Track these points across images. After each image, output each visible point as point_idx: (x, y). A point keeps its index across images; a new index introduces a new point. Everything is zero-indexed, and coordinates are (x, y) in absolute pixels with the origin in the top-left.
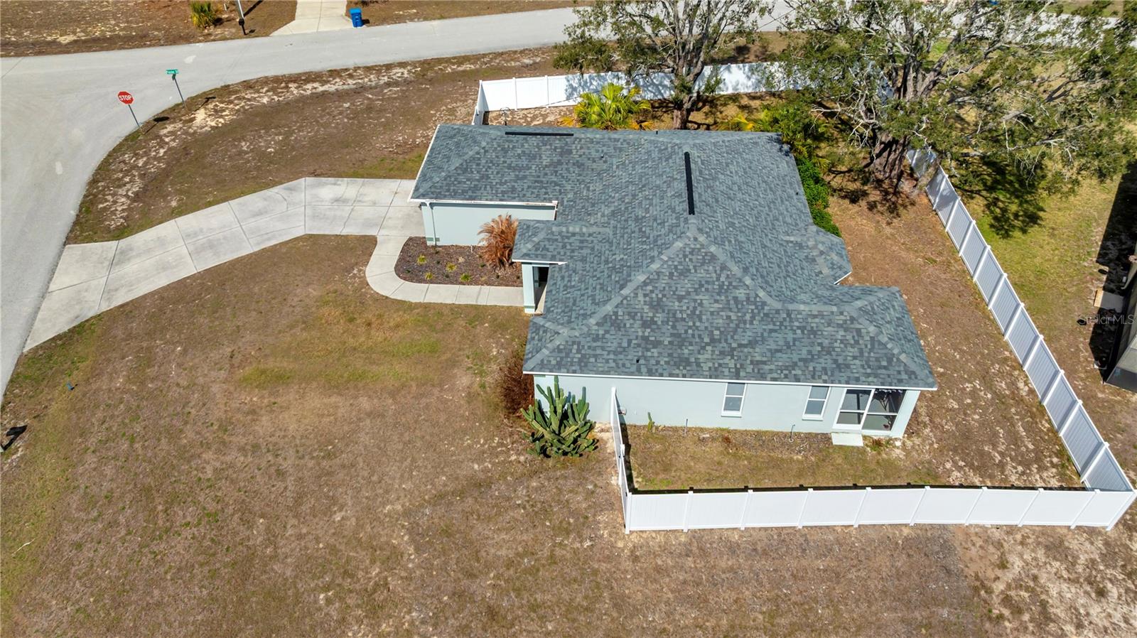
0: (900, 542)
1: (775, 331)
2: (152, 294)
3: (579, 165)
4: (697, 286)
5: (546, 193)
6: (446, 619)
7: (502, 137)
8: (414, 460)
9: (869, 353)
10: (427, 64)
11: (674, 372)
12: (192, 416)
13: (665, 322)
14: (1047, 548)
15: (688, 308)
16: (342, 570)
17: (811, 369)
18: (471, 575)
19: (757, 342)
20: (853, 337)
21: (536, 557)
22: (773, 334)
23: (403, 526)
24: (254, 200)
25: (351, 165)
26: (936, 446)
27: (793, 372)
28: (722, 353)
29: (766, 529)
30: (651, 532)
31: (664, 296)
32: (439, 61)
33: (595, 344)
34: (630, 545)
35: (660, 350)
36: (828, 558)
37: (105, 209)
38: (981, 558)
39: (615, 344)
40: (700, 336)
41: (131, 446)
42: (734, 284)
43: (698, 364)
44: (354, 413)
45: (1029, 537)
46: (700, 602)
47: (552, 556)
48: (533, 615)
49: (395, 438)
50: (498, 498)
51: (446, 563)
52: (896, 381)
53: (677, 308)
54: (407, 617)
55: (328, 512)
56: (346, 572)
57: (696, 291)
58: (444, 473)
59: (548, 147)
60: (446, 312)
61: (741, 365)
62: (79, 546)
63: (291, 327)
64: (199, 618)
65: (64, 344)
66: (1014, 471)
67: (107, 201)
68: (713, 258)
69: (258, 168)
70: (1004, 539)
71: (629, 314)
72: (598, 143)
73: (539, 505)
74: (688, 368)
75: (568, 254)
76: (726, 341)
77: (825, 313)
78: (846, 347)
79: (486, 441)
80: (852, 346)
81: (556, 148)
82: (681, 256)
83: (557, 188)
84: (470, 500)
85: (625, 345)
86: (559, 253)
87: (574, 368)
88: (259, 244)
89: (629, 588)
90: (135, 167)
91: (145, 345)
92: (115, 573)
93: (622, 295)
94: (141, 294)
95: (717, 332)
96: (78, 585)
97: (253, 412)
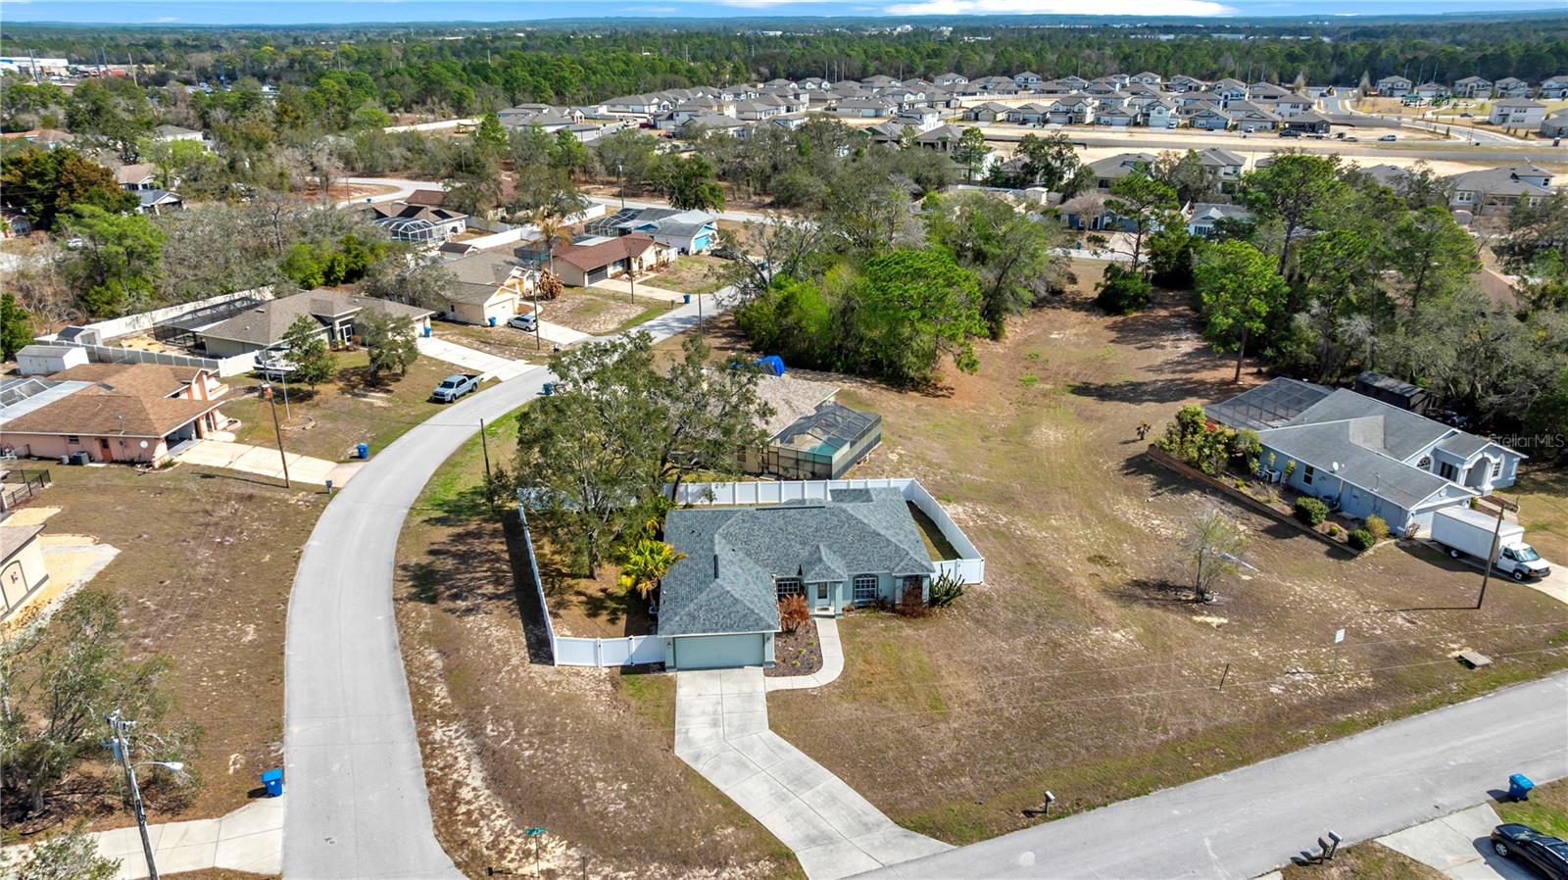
12: (980, 731)
23: (1012, 642)
44: (951, 665)
55: (1018, 664)
62: (1087, 749)
91: (925, 781)
96: (1107, 739)
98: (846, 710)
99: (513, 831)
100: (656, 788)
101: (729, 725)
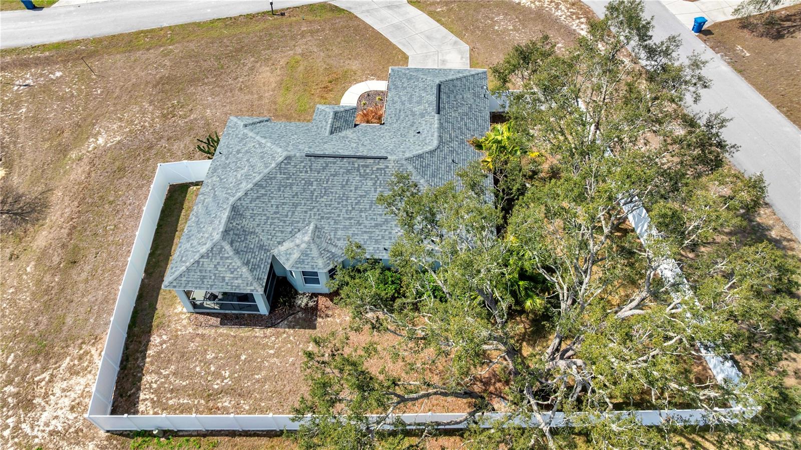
1: (218, 204)
3: (412, 125)
4: (253, 165)
19: (215, 198)
26: (179, 333)
27: (194, 217)
35: (224, 160)
43: (212, 177)
53: (243, 160)
57: (250, 166)
61: (205, 195)
66: (153, 381)
71: (245, 143)
72: (431, 127)
77: (220, 226)
82: (272, 153)
85: (231, 146)
93: (256, 137)
97: (273, 65)
98: (355, 65)
99: (551, 9)
100: (478, 28)
101: (435, 60)
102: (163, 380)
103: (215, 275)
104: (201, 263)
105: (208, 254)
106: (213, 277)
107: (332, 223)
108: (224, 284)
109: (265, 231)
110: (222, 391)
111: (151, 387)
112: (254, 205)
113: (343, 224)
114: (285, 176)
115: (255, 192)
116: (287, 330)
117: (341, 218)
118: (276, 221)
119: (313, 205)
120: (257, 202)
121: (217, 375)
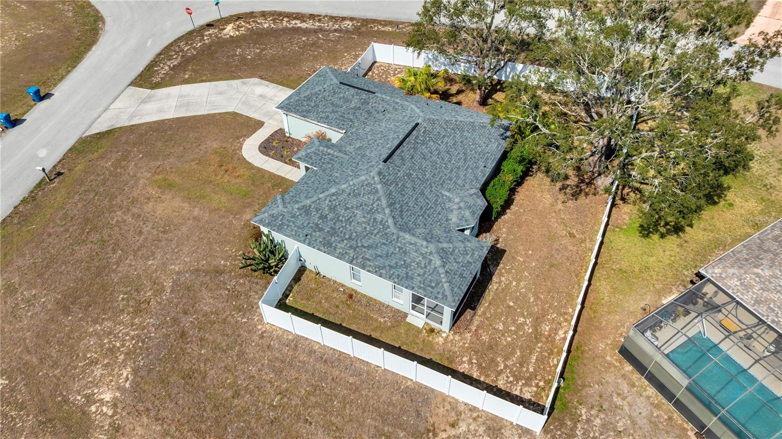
0: (402, 387)
1: (385, 244)
2: (148, 123)
3: (369, 113)
4: (359, 205)
5: (343, 125)
6: (163, 328)
7: (337, 84)
8: (198, 248)
9: (428, 276)
10: (366, 22)
11: (321, 248)
12: (125, 191)
13: (332, 220)
14: (489, 428)
15: (347, 216)
16: (136, 288)
17: (392, 272)
18: (186, 313)
19: (372, 247)
20: (425, 263)
21: (218, 316)
22: (384, 246)
23: (173, 278)
24: (222, 85)
25: (282, 76)
26: (466, 345)
27: (381, 271)
28: (351, 247)
29: (334, 350)
30: (277, 327)
31: (339, 204)
32: (374, 21)
33: (292, 219)
34: (264, 329)
35: (321, 234)
36: (357, 378)
37: (157, 71)
38: (444, 416)
39: (301, 223)
40: (345, 233)
41: (94, 197)
42: (379, 210)
43: (335, 248)
44: (188, 215)
45: (481, 418)
46: (279, 372)
47: (225, 319)
48: (199, 343)
49: (197, 234)
50: (221, 281)
51: (179, 303)
52: (434, 297)
53: (342, 213)
54: (148, 320)
55: (148, 259)
56: (137, 289)
57: (357, 208)
58: (206, 260)
59: (358, 97)
60: (267, 176)
61: (357, 257)
62: (50, 235)
63: (193, 160)
64: (71, 285)
65: (99, 138)
66: (506, 378)
67: (160, 66)
68: (377, 191)
69: (236, 66)
70: (465, 412)
71: (316, 209)
72: (386, 102)
73: (236, 293)
74: (329, 249)
75: (320, 164)
76: (356, 241)
77: (418, 244)
78: (418, 267)
79: (235, 251)
80: (422, 268)
81: (362, 98)
82: (360, 185)
83: (351, 123)
84: (208, 277)
85: (305, 225)
86: (316, 162)
87: (275, 228)
88: (209, 110)
89: (249, 350)
90: (182, 50)
91: (129, 149)
92: (55, 253)
93: (318, 197)
94: (143, 122)
95: (354, 234)
96: (40, 252)
97: (149, 199)
102: (508, 371)
103: (463, 266)
104: (448, 270)
105: (443, 261)
106: (465, 269)
107: (449, 182)
108: (473, 264)
109: (433, 223)
110: (536, 327)
111: (511, 382)
112: (406, 218)
113: (453, 176)
114: (394, 185)
115: (395, 210)
116: (498, 268)
117: (449, 175)
118: (428, 212)
119: (428, 183)
120: (405, 215)
121: (520, 327)
